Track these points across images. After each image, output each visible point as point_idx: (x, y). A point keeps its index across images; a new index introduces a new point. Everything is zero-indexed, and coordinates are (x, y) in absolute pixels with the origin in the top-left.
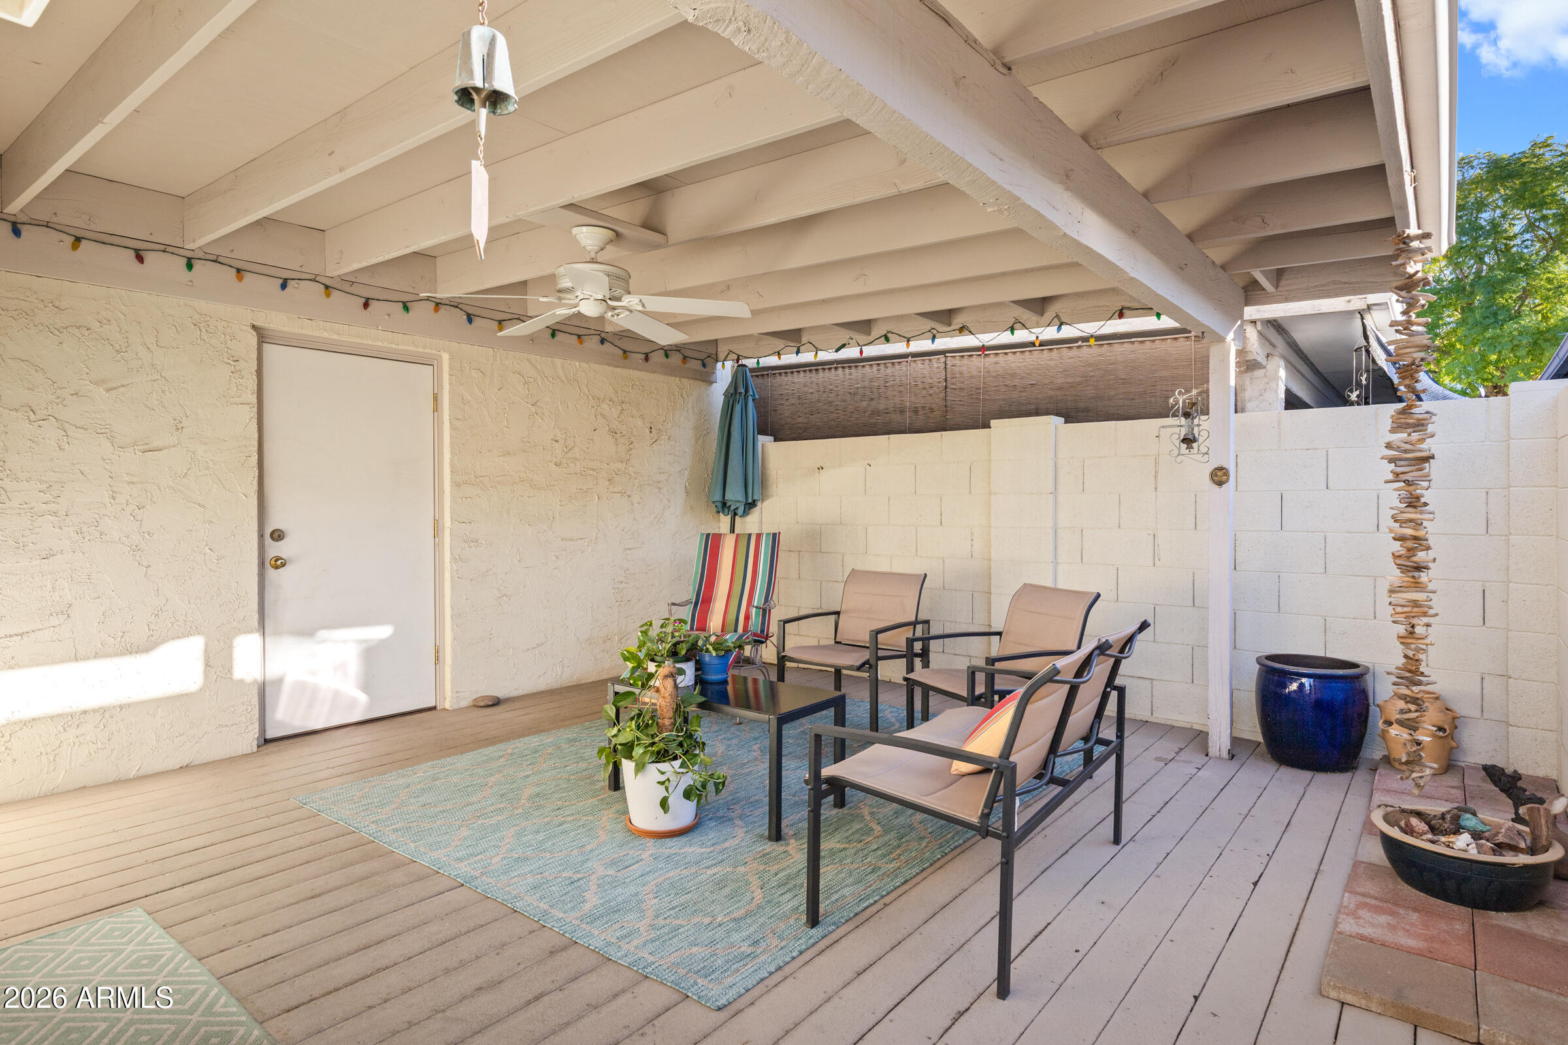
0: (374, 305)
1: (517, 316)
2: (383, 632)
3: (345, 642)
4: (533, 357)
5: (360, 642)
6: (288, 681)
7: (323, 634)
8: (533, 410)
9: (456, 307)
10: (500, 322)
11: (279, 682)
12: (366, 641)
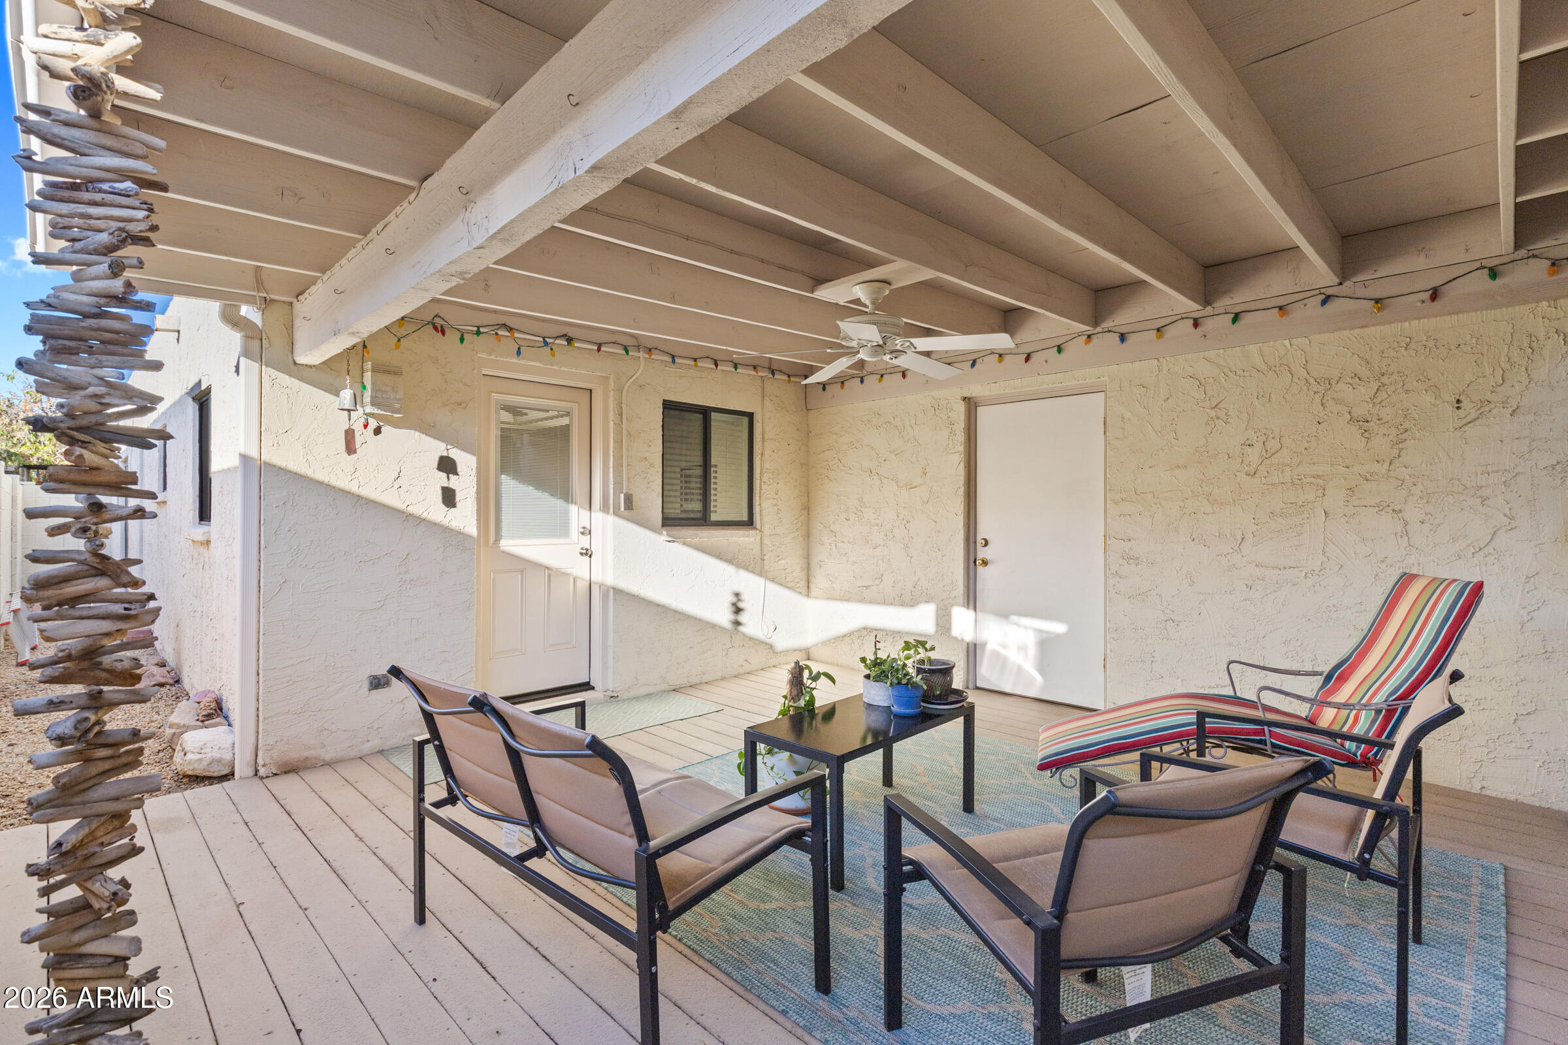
0: (1034, 357)
1: (1179, 317)
2: (1059, 628)
3: (1026, 627)
4: (1212, 354)
5: (1040, 631)
6: (989, 647)
7: (1014, 618)
8: (1213, 413)
9: (1110, 331)
10: (1158, 330)
11: (984, 645)
12: (1046, 632)
